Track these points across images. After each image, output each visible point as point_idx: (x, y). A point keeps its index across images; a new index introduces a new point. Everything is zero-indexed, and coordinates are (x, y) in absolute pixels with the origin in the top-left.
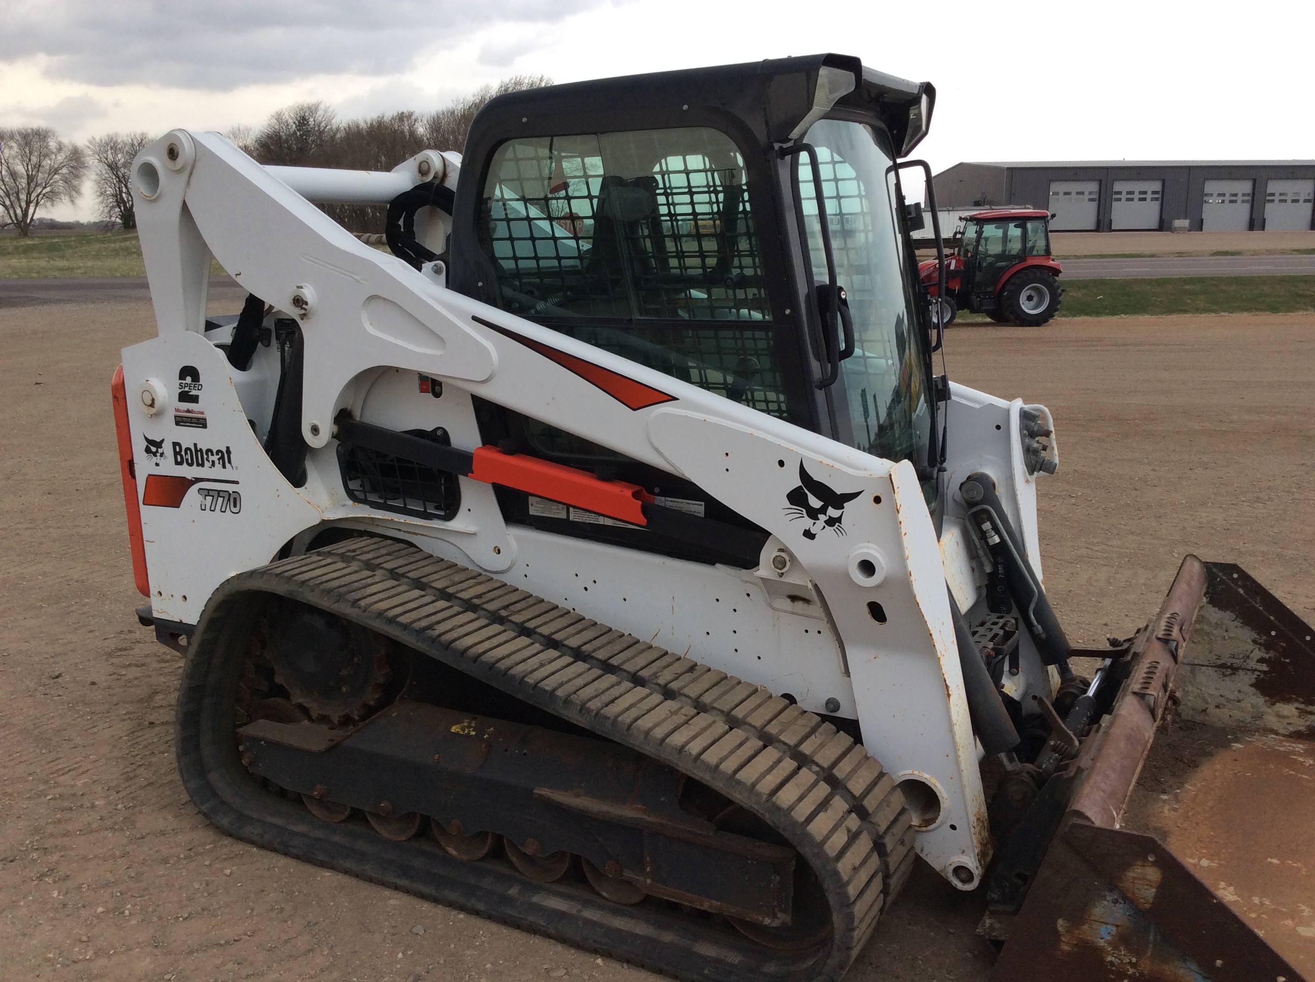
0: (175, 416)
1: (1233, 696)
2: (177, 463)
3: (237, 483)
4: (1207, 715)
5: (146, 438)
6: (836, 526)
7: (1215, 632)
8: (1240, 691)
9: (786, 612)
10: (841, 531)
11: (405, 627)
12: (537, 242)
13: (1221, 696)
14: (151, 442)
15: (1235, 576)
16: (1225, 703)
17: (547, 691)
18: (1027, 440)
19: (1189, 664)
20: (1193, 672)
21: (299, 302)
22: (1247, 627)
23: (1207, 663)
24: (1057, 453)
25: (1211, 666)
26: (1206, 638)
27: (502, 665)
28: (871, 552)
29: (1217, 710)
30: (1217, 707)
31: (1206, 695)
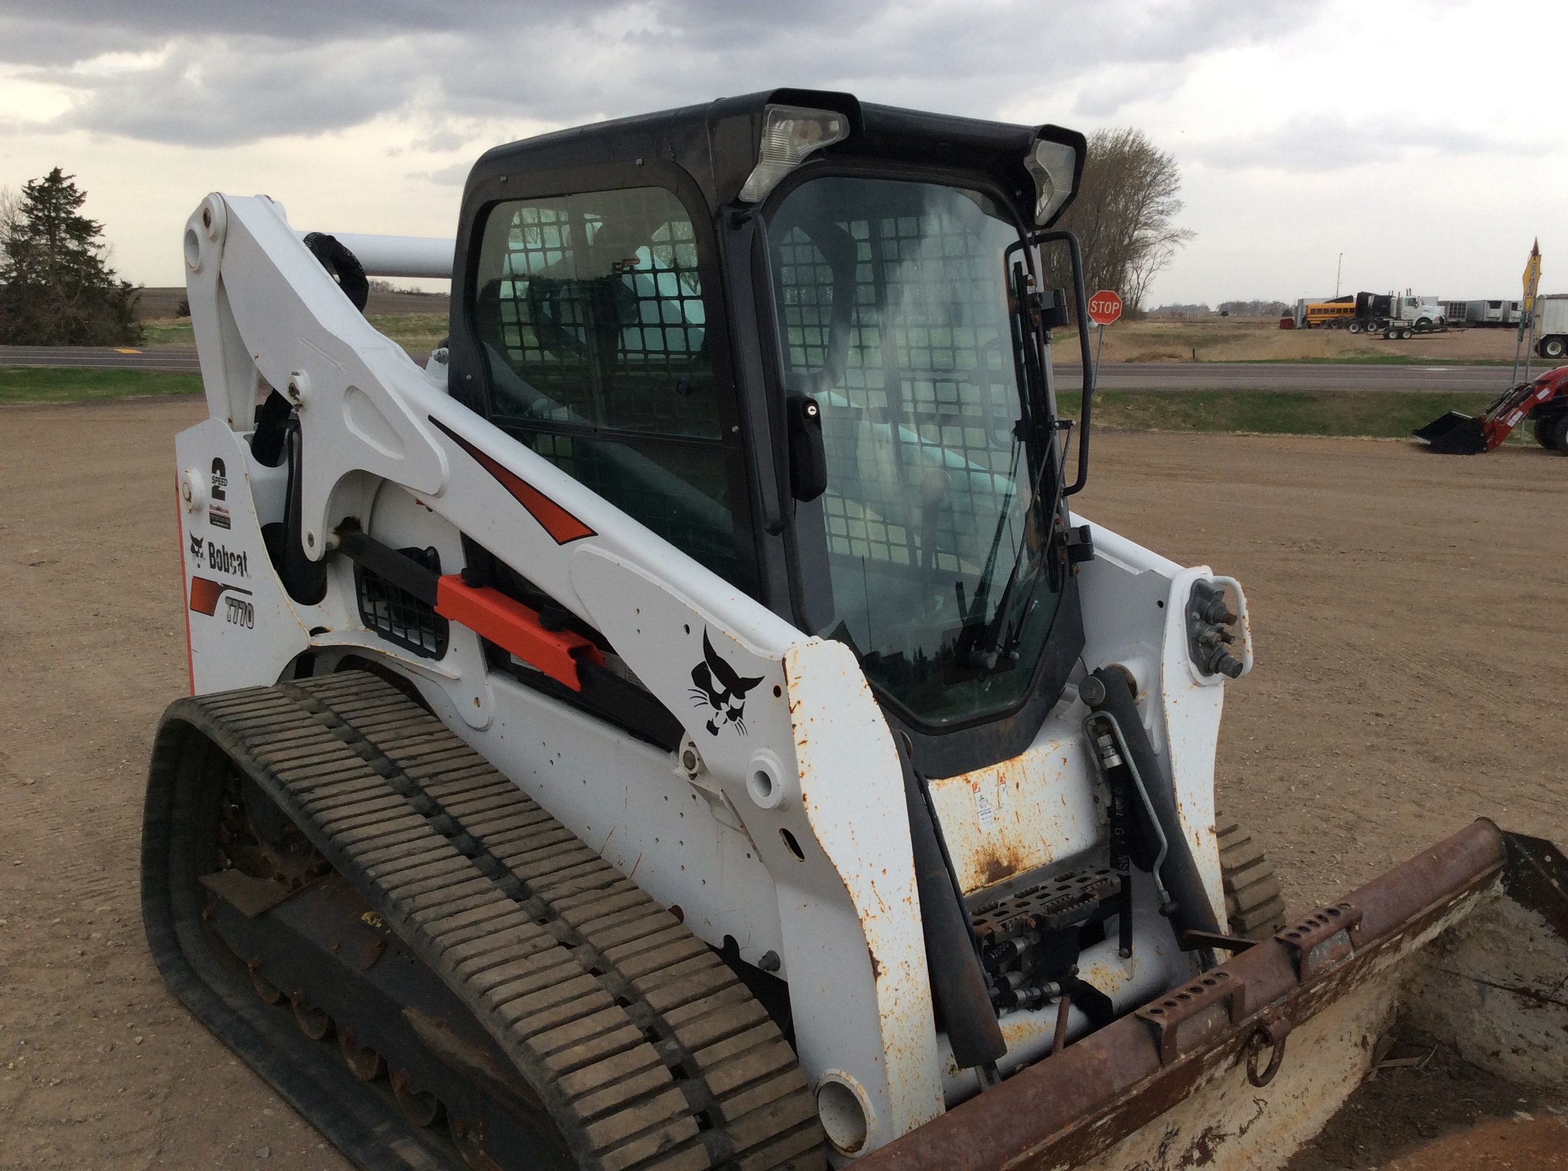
0: (211, 514)
1: (1539, 1039)
2: (213, 566)
3: (250, 593)
4: (1500, 1061)
5: (192, 537)
6: (737, 721)
7: (1514, 938)
8: (1547, 1035)
9: (728, 826)
10: (741, 727)
11: (282, 785)
12: (667, 329)
13: (1520, 1036)
14: (194, 540)
15: (1548, 859)
16: (1526, 1048)
17: (381, 889)
18: (1198, 626)
19: (1477, 981)
20: (1481, 993)
21: (293, 390)
22: (1561, 940)
23: (1502, 984)
24: (1251, 649)
25: (1508, 989)
26: (1500, 945)
27: (352, 849)
28: (769, 762)
29: (1514, 1056)
30: (1515, 1051)
31: (1498, 1030)
